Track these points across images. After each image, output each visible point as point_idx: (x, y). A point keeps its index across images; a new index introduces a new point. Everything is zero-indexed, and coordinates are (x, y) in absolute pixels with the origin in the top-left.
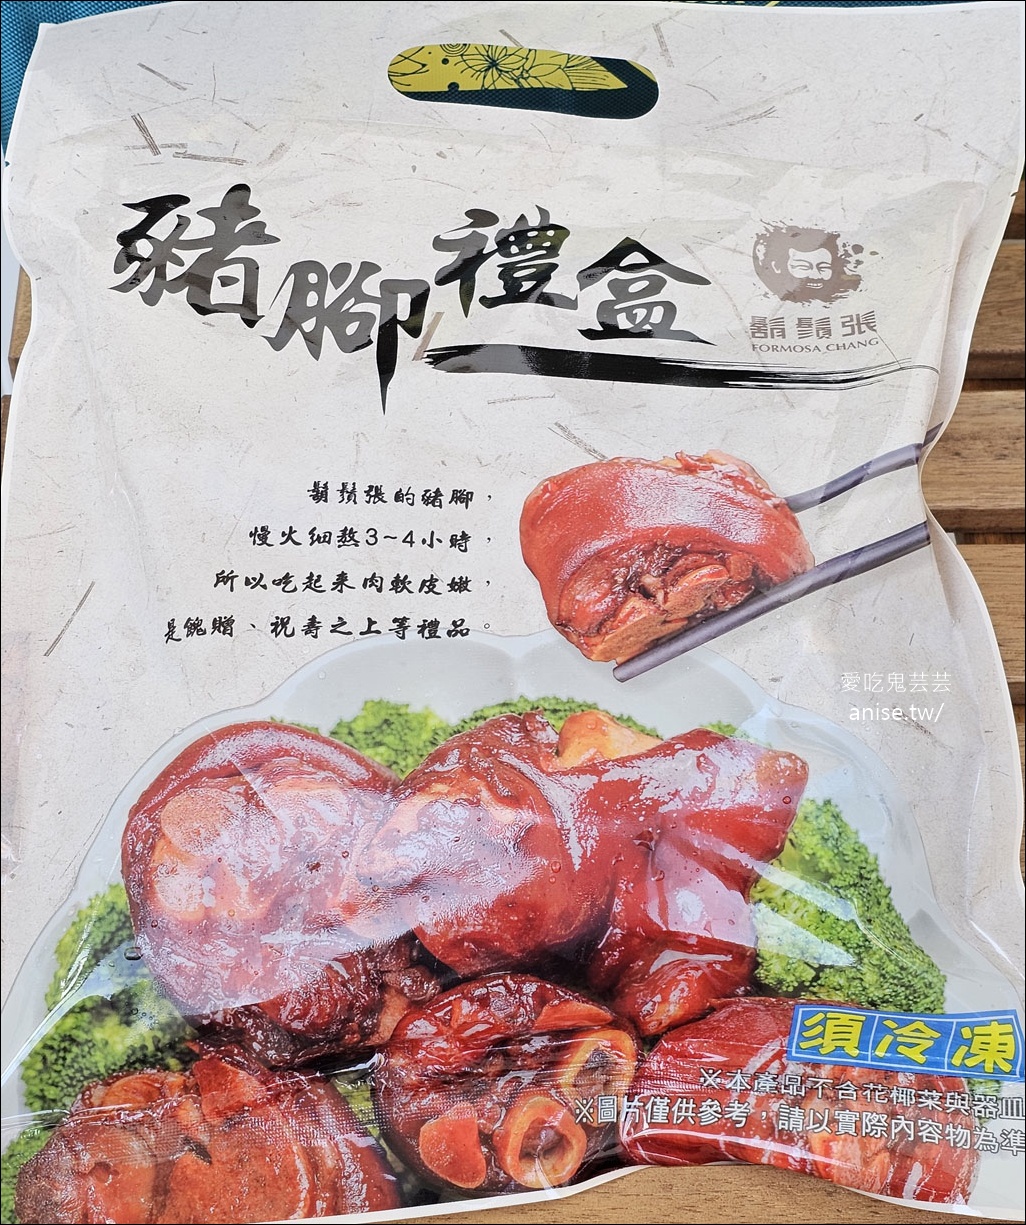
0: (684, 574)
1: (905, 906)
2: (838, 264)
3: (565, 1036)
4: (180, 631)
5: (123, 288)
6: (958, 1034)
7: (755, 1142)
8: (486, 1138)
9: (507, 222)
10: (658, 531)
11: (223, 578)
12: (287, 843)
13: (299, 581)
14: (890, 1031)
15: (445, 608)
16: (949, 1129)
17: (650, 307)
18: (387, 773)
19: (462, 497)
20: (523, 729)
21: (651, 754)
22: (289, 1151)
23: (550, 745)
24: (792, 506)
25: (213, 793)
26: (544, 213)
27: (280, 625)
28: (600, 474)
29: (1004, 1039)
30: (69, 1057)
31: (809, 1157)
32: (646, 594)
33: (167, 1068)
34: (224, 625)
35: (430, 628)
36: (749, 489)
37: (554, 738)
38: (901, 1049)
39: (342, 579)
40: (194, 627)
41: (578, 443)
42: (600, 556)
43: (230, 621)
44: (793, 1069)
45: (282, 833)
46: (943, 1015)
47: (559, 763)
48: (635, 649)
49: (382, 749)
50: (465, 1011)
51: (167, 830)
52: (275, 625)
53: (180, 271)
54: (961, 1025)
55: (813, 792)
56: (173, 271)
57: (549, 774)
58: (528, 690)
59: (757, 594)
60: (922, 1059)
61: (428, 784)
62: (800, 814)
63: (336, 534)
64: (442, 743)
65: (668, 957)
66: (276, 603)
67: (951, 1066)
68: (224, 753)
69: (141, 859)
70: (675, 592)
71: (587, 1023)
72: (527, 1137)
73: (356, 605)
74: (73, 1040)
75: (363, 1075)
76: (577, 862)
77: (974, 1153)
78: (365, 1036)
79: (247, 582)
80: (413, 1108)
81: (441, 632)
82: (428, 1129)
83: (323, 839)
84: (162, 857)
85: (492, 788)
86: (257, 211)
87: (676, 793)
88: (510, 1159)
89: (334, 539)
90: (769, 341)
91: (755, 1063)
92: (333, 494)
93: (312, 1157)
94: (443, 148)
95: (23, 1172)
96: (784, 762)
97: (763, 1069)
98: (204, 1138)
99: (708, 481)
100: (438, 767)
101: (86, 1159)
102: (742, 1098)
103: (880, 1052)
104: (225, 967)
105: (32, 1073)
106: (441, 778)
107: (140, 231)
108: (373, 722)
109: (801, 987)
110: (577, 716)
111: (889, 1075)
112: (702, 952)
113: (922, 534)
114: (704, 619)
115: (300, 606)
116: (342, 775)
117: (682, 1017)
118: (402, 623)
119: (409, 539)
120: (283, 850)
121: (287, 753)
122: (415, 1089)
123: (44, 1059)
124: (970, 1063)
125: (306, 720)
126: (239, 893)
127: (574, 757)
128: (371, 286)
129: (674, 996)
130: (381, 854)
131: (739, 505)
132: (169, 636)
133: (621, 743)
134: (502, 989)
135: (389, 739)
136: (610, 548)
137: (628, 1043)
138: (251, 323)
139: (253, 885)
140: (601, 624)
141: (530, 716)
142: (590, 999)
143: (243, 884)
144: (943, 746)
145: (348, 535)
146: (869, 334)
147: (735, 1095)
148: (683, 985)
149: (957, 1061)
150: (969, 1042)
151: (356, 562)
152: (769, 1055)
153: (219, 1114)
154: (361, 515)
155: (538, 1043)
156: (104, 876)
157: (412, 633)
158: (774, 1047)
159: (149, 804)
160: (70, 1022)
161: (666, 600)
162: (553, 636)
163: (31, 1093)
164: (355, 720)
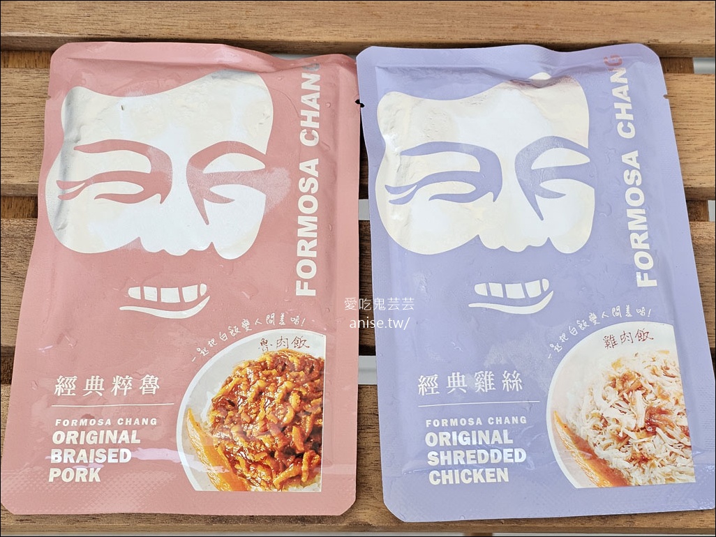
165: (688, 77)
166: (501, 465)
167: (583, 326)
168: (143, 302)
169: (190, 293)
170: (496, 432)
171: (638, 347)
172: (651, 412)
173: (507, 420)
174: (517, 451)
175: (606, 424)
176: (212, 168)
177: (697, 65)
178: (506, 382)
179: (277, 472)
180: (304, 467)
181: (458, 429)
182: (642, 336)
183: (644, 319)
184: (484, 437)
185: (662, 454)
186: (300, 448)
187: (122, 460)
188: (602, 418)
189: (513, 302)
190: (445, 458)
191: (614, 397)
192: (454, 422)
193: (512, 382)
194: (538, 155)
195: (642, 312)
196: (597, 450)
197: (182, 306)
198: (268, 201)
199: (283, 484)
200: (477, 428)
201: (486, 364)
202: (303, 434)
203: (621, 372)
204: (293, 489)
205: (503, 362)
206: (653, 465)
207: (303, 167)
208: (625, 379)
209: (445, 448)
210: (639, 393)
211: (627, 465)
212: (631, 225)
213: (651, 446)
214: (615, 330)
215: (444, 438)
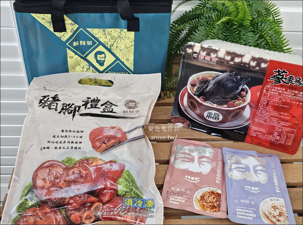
0: (110, 141)
1: (138, 184)
2: (136, 105)
3: (92, 203)
4: (42, 149)
5: (39, 106)
6: (145, 202)
7: (117, 217)
8: (80, 217)
9: (92, 99)
10: (107, 136)
11: (49, 142)
12: (54, 176)
13: (59, 142)
14: (136, 202)
15: (78, 145)
16: (144, 215)
17: (110, 109)
18: (68, 167)
19: (82, 132)
20: (87, 161)
21: (104, 164)
22: (53, 219)
23: (91, 163)
24: (126, 133)
25: (45, 170)
26: (97, 98)
27: (56, 148)
28: (100, 129)
29: (151, 203)
30: (23, 206)
31: (124, 219)
32: (105, 143)
33: (37, 207)
34: (48, 148)
35: (76, 148)
36: (120, 131)
37: (91, 162)
38: (138, 204)
39: (65, 142)
40: (44, 148)
41: (98, 125)
42: (100, 139)
43: (49, 147)
44: (123, 207)
45: (54, 175)
46: (143, 199)
47: (92, 165)
48: (103, 150)
49: (68, 164)
50: (77, 199)
51: (38, 175)
52: (55, 148)
53: (47, 104)
54: (145, 201)
55: (126, 169)
56: (46, 104)
57: (90, 167)
58: (88, 156)
59: (119, 143)
60: (141, 206)
61: (74, 168)
62: (124, 172)
63: (64, 136)
64: (76, 163)
65: (105, 191)
66: (55, 145)
67: (145, 207)
68: (46, 164)
69: (35, 178)
70: (109, 143)
71: (95, 201)
72: (86, 217)
73: (66, 145)
74: (24, 203)
75: (64, 208)
76: (93, 178)
77: (146, 218)
78: (64, 202)
79: (52, 142)
80: (71, 213)
81: (77, 148)
82: (72, 216)
83: (59, 176)
84: (38, 178)
85: (82, 168)
86: (59, 97)
87: (107, 169)
88: (83, 220)
89: (64, 137)
90: (125, 113)
91: (118, 207)
92: (64, 131)
93: (56, 219)
94: (84, 90)
95: (16, 222)
96: (122, 165)
97: (119, 207)
98: (41, 217)
99: (115, 130)
100: (75, 166)
101: (25, 220)
102: (116, 211)
103: (135, 205)
104: (45, 193)
105: (18, 208)
106: (76, 167)
107: (43, 99)
108: (67, 160)
109: (124, 195)
110: (95, 159)
111: (136, 208)
112: (110, 190)
113: (143, 136)
114: (113, 146)
115: (59, 145)
116: (62, 167)
117: (108, 200)
118: (72, 147)
119: (74, 137)
120: (54, 177)
121: (55, 164)
122: (71, 210)
123: (20, 206)
124: (147, 206)
125: (58, 160)
126: (47, 183)
127: (94, 164)
128: (73, 106)
129: (107, 197)
130: (67, 177)
131: (119, 132)
132: (41, 150)
133: (100, 162)
134: (83, 195)
135: (69, 162)
136: (101, 138)
137: (101, 205)
138: (56, 111)
139: (49, 182)
140: (99, 147)
141: (88, 159)
142: (95, 197)
143: (48, 182)
144: (145, 164)
145: (66, 136)
146: (138, 113)
147: (115, 211)
148: (108, 195)
149: (145, 206)
150: (147, 203)
151: (67, 140)
152: (120, 206)
153: (44, 213)
154: (68, 134)
155: (89, 204)
156: (30, 181)
157: (73, 149)
158: (121, 205)
159: (36, 171)
160: (24, 201)
161: (108, 144)
162: (92, 149)
163: (18, 211)
164: (65, 160)
165: (292, 164)
166: (251, 217)
167: (266, 196)
168: (188, 178)
169: (196, 179)
170: (250, 211)
171: (277, 201)
172: (280, 213)
173: (252, 209)
174: (254, 215)
175: (271, 214)
176: (202, 160)
177: (294, 163)
178: (252, 203)
179: (212, 210)
180: (217, 210)
181: (243, 209)
182: (278, 200)
183: (277, 197)
184: (248, 211)
185: (283, 220)
186: (216, 206)
187: (183, 202)
188: (270, 212)
189: (253, 190)
190: (240, 213)
191: (272, 209)
192: (242, 207)
193: (253, 203)
194: (257, 167)
195: (277, 196)
196: (270, 218)
197: (195, 180)
198: (212, 167)
199: (213, 212)
200: (246, 209)
201: (248, 199)
202: (217, 204)
203: (274, 205)
204: (214, 213)
205: (251, 199)
206: (281, 222)
207: (218, 163)
208: (275, 207)
209: (240, 212)
210: (277, 209)
211: (276, 221)
212: (275, 182)
213: (280, 218)
214: (273, 198)
215: (240, 210)
